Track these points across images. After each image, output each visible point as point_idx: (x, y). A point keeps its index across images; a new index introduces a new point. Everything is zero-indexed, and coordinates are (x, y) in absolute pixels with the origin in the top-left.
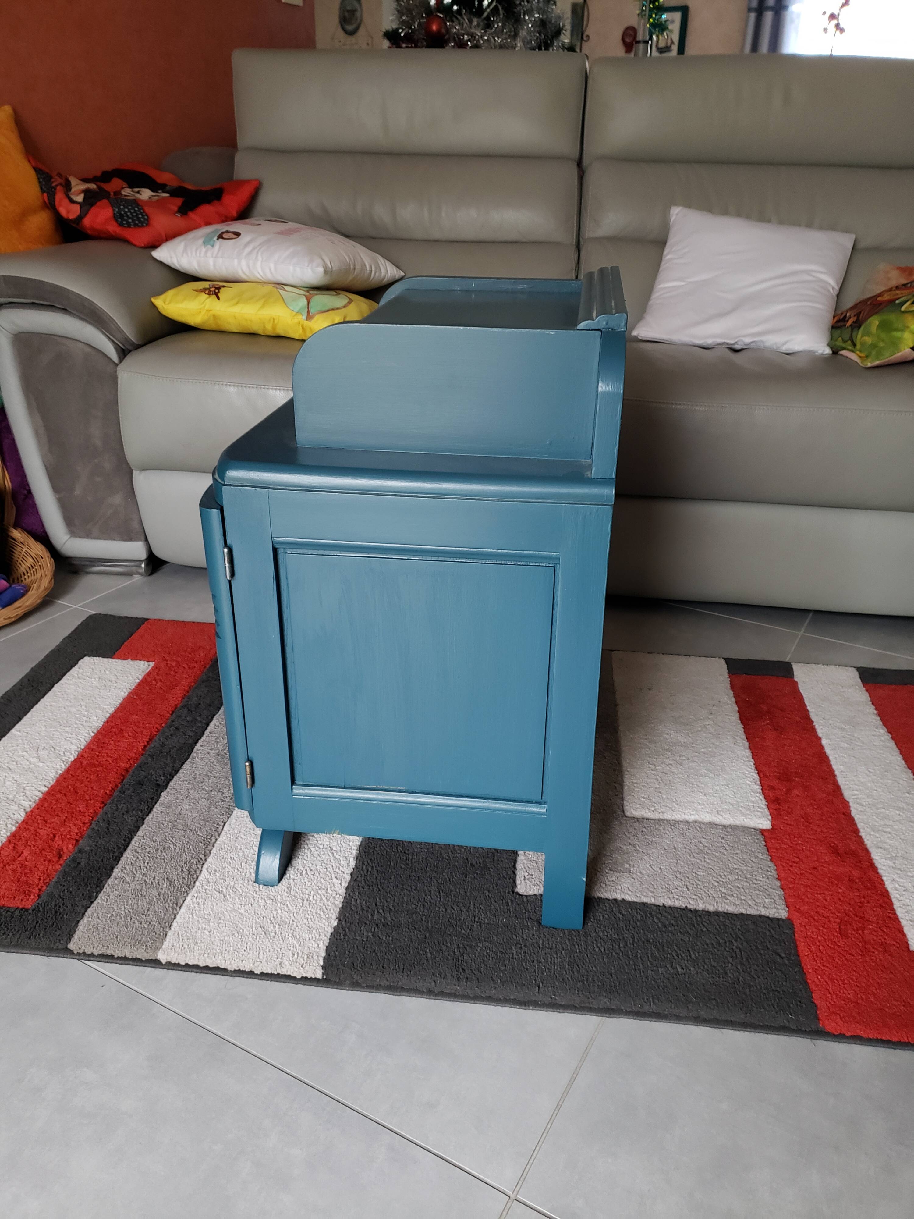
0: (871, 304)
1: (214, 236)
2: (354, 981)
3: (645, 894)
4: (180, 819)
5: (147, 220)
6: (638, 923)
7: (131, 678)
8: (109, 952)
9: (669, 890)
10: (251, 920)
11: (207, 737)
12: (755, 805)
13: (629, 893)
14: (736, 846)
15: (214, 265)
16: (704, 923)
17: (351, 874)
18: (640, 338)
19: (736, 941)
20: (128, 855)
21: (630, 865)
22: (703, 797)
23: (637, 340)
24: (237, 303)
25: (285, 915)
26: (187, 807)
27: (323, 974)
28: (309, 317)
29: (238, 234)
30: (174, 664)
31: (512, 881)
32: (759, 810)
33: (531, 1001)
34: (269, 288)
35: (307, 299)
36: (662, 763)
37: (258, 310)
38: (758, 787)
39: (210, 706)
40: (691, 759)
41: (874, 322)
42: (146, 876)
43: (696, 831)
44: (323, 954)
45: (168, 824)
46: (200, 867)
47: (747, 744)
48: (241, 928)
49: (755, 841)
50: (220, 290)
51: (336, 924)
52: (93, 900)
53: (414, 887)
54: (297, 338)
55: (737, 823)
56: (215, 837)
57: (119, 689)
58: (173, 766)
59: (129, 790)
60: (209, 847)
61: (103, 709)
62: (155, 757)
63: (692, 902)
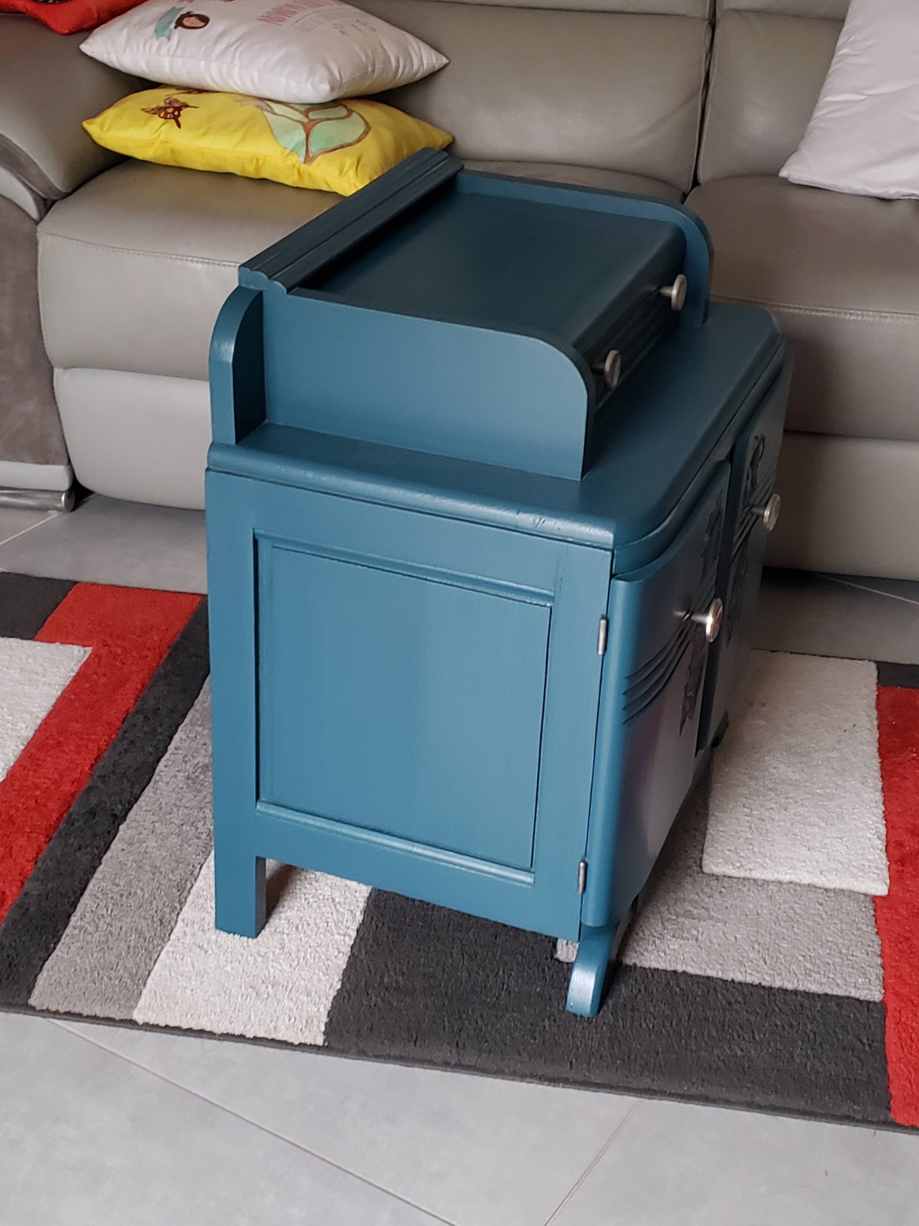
1: (171, 23)
2: (360, 1049)
3: (711, 966)
4: (146, 859)
6: (698, 999)
7: (64, 671)
8: (77, 1010)
9: (741, 963)
10: (239, 979)
11: (171, 754)
12: (872, 865)
13: (693, 964)
14: (836, 914)
15: (171, 68)
16: (777, 1002)
17: (358, 931)
18: (791, 180)
19: (811, 1023)
20: (86, 900)
21: (698, 932)
22: (806, 853)
23: (786, 183)
24: (205, 134)
25: (279, 976)
26: (154, 844)
27: (325, 1041)
28: (308, 159)
29: (205, 20)
30: (119, 652)
31: (551, 944)
33: (562, 1078)
34: (250, 107)
35: (305, 130)
36: (761, 806)
37: (236, 146)
38: (880, 842)
39: (172, 712)
40: (800, 803)
42: (111, 926)
43: (788, 894)
44: (325, 1019)
45: (132, 865)
46: (175, 918)
47: (880, 784)
48: (228, 988)
49: (861, 910)
50: (182, 112)
51: (339, 986)
52: (50, 952)
53: (432, 949)
54: (289, 183)
55: (845, 886)
56: (191, 881)
57: (50, 685)
58: (132, 792)
59: (78, 821)
60: (185, 894)
61: (32, 713)
62: (106, 779)
63: (767, 978)
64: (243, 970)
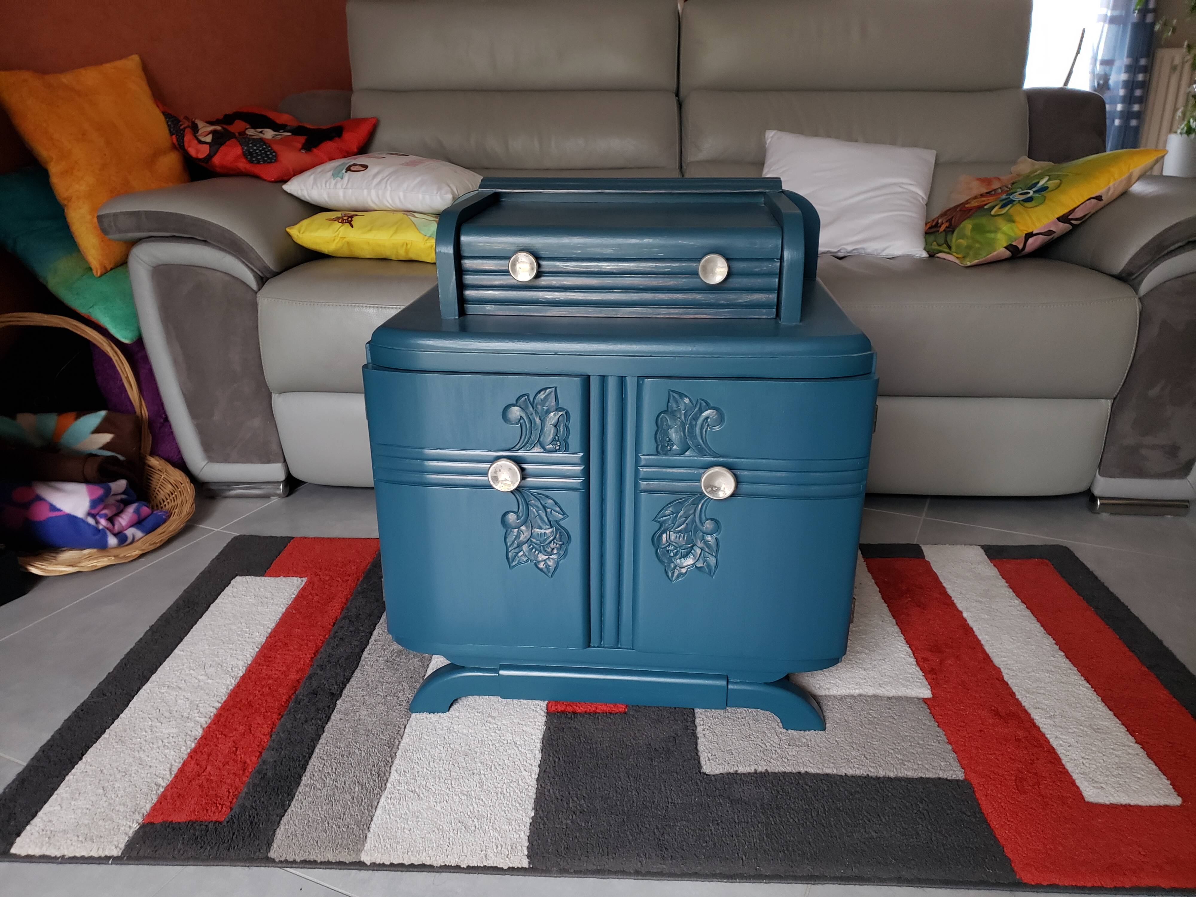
0: (960, 210)
1: (342, 170)
2: (561, 867)
3: (826, 765)
4: (360, 725)
5: (276, 156)
6: (826, 793)
7: (286, 594)
8: (312, 858)
9: (848, 760)
10: (449, 816)
11: (372, 645)
12: (913, 676)
13: (811, 765)
14: (904, 715)
15: (344, 196)
16: (887, 789)
17: (539, 766)
19: (922, 803)
20: (314, 763)
21: (807, 739)
24: (370, 230)
25: (482, 810)
26: (365, 713)
27: (529, 863)
29: (366, 167)
30: (327, 578)
31: (696, 762)
32: (918, 680)
33: (737, 874)
34: (400, 215)
37: (391, 237)
38: (912, 659)
39: (370, 615)
41: (967, 226)
42: (336, 782)
43: (862, 704)
44: (527, 844)
45: (349, 730)
46: (388, 769)
47: (894, 621)
48: (440, 825)
49: (920, 710)
50: (353, 219)
51: (533, 814)
52: (286, 808)
53: (603, 775)
54: (428, 260)
55: (900, 694)
56: (398, 739)
57: (277, 605)
58: (344, 675)
59: (303, 700)
60: (394, 750)
61: (264, 625)
62: (324, 667)
63: (872, 770)
64: (451, 809)
